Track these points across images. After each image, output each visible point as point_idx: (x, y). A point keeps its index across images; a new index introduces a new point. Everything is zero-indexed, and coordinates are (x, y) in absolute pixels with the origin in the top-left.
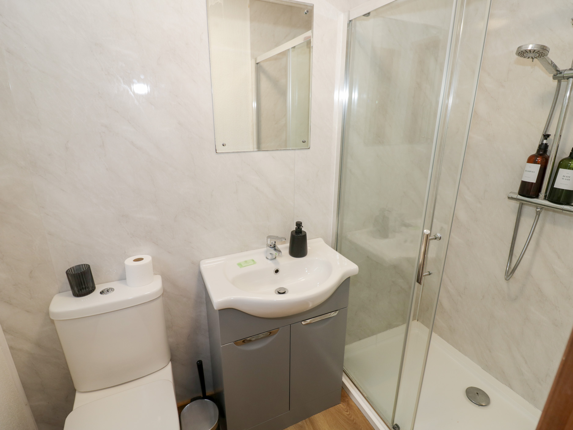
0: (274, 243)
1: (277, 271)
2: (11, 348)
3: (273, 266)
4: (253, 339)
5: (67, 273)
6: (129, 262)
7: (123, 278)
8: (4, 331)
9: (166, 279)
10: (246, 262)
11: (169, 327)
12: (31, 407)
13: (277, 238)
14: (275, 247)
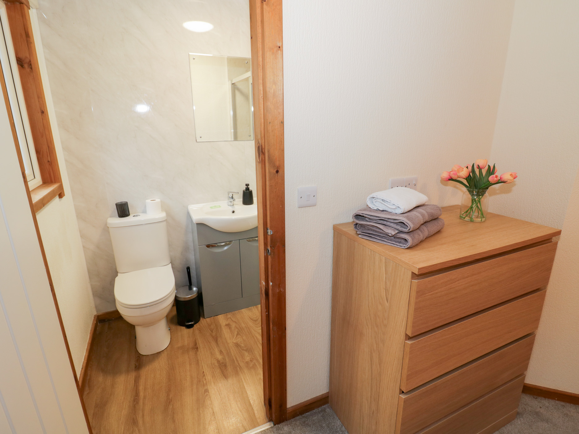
0: (232, 195)
1: (233, 212)
2: (84, 247)
3: (231, 209)
4: (216, 245)
5: (116, 205)
6: (148, 201)
7: (145, 212)
8: (81, 236)
9: (168, 214)
10: (215, 206)
11: (170, 245)
12: (91, 285)
13: (234, 192)
14: (232, 198)
